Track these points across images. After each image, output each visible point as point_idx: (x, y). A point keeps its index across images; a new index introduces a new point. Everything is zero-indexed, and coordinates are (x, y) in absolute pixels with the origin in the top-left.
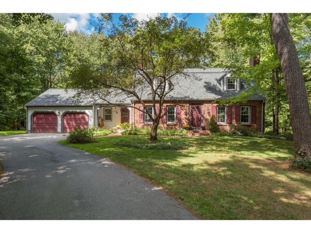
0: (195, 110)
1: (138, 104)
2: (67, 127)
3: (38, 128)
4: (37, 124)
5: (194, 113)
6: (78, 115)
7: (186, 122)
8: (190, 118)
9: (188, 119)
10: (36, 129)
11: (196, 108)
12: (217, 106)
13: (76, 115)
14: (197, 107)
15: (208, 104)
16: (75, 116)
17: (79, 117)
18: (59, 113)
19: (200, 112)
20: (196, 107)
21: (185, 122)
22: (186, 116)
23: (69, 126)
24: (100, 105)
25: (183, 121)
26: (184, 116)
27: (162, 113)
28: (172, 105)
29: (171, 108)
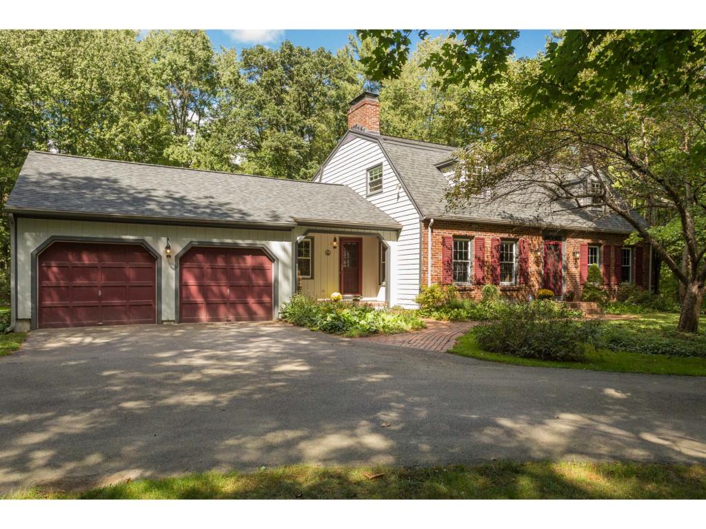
0: (552, 253)
1: (439, 231)
2: (200, 299)
3: (71, 311)
4: (66, 293)
5: (550, 261)
6: (241, 261)
7: (538, 281)
8: (543, 272)
10: (61, 313)
11: (553, 248)
12: (589, 244)
13: (234, 259)
14: (556, 246)
15: (576, 239)
16: (227, 261)
17: (242, 265)
19: (559, 257)
20: (554, 245)
21: (535, 283)
22: (538, 266)
23: (205, 296)
24: (307, 228)
25: (532, 279)
26: (535, 266)
27: (493, 257)
28: (512, 236)
29: (507, 246)
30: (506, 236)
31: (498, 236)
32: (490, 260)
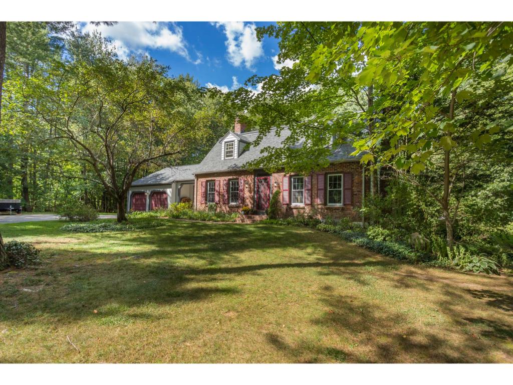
0: (263, 184)
1: (201, 179)
5: (262, 188)
7: (251, 203)
8: (256, 196)
9: (253, 198)
11: (263, 181)
12: (291, 176)
14: (265, 179)
15: (278, 174)
18: (148, 193)
19: (268, 186)
21: (249, 204)
22: (251, 193)
24: (181, 183)
25: (247, 201)
26: (248, 193)
27: (224, 189)
28: (235, 177)
29: (235, 183)
30: (231, 177)
31: (227, 178)
32: (222, 191)
